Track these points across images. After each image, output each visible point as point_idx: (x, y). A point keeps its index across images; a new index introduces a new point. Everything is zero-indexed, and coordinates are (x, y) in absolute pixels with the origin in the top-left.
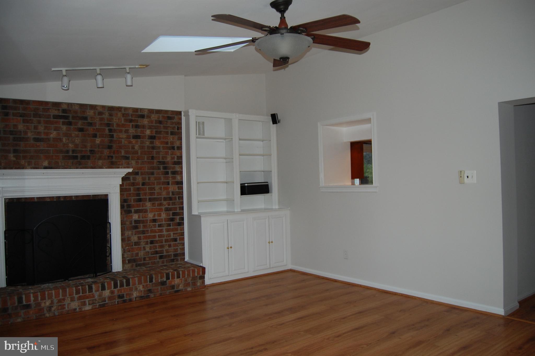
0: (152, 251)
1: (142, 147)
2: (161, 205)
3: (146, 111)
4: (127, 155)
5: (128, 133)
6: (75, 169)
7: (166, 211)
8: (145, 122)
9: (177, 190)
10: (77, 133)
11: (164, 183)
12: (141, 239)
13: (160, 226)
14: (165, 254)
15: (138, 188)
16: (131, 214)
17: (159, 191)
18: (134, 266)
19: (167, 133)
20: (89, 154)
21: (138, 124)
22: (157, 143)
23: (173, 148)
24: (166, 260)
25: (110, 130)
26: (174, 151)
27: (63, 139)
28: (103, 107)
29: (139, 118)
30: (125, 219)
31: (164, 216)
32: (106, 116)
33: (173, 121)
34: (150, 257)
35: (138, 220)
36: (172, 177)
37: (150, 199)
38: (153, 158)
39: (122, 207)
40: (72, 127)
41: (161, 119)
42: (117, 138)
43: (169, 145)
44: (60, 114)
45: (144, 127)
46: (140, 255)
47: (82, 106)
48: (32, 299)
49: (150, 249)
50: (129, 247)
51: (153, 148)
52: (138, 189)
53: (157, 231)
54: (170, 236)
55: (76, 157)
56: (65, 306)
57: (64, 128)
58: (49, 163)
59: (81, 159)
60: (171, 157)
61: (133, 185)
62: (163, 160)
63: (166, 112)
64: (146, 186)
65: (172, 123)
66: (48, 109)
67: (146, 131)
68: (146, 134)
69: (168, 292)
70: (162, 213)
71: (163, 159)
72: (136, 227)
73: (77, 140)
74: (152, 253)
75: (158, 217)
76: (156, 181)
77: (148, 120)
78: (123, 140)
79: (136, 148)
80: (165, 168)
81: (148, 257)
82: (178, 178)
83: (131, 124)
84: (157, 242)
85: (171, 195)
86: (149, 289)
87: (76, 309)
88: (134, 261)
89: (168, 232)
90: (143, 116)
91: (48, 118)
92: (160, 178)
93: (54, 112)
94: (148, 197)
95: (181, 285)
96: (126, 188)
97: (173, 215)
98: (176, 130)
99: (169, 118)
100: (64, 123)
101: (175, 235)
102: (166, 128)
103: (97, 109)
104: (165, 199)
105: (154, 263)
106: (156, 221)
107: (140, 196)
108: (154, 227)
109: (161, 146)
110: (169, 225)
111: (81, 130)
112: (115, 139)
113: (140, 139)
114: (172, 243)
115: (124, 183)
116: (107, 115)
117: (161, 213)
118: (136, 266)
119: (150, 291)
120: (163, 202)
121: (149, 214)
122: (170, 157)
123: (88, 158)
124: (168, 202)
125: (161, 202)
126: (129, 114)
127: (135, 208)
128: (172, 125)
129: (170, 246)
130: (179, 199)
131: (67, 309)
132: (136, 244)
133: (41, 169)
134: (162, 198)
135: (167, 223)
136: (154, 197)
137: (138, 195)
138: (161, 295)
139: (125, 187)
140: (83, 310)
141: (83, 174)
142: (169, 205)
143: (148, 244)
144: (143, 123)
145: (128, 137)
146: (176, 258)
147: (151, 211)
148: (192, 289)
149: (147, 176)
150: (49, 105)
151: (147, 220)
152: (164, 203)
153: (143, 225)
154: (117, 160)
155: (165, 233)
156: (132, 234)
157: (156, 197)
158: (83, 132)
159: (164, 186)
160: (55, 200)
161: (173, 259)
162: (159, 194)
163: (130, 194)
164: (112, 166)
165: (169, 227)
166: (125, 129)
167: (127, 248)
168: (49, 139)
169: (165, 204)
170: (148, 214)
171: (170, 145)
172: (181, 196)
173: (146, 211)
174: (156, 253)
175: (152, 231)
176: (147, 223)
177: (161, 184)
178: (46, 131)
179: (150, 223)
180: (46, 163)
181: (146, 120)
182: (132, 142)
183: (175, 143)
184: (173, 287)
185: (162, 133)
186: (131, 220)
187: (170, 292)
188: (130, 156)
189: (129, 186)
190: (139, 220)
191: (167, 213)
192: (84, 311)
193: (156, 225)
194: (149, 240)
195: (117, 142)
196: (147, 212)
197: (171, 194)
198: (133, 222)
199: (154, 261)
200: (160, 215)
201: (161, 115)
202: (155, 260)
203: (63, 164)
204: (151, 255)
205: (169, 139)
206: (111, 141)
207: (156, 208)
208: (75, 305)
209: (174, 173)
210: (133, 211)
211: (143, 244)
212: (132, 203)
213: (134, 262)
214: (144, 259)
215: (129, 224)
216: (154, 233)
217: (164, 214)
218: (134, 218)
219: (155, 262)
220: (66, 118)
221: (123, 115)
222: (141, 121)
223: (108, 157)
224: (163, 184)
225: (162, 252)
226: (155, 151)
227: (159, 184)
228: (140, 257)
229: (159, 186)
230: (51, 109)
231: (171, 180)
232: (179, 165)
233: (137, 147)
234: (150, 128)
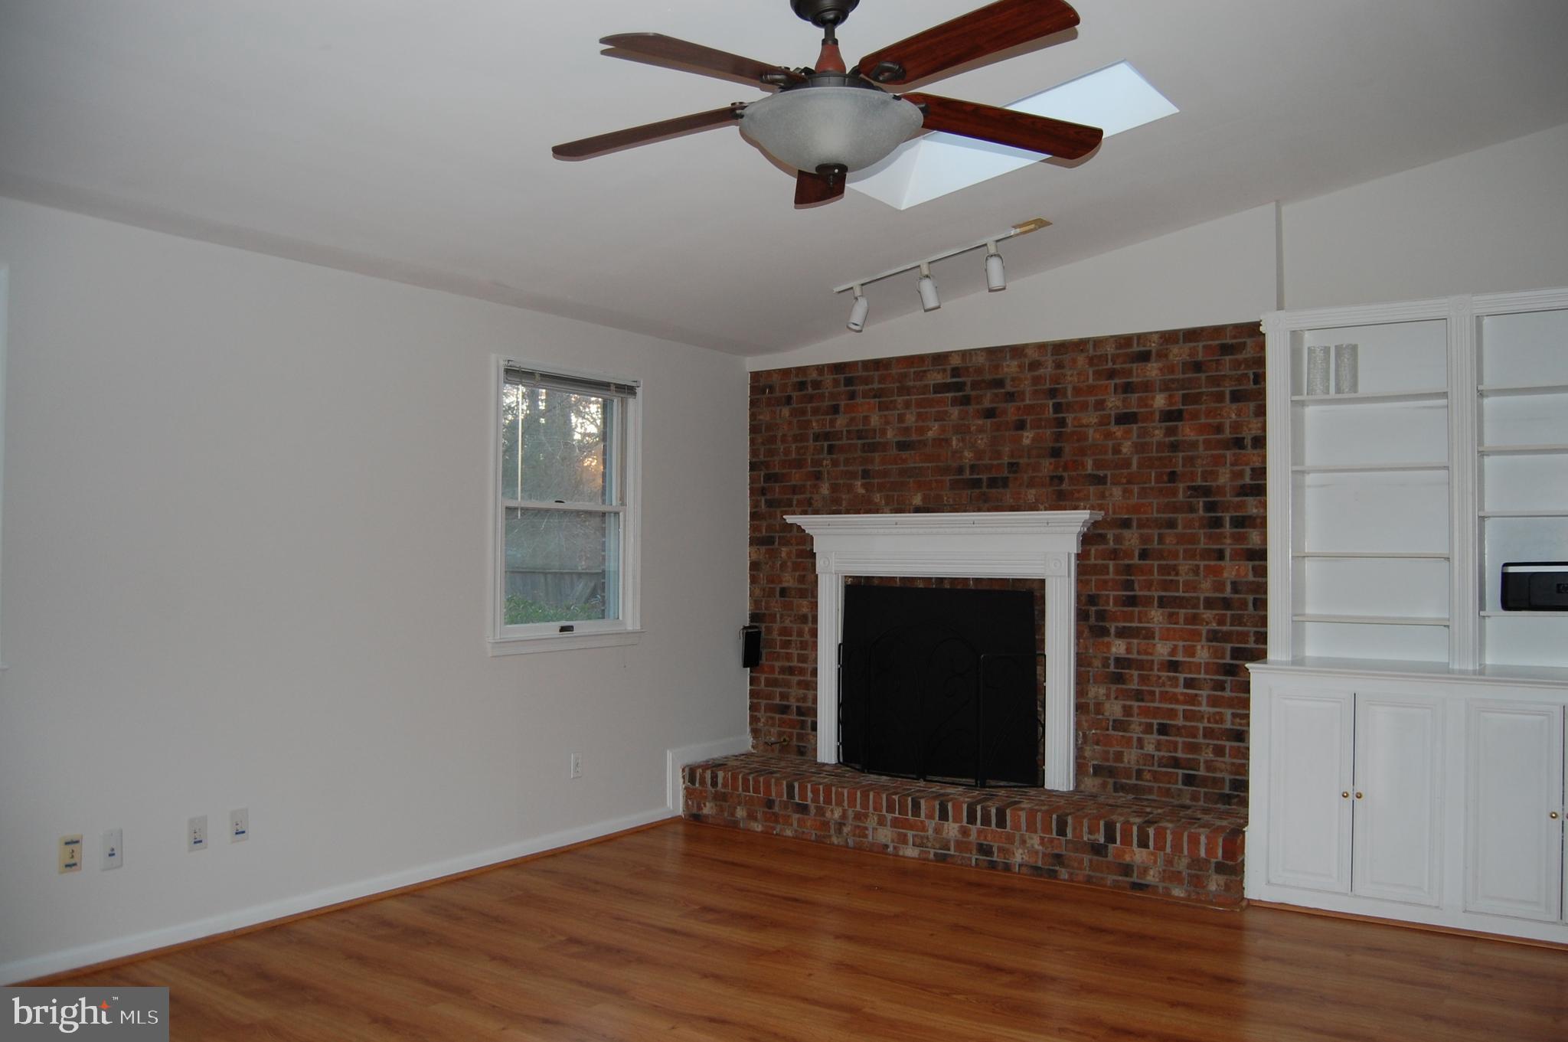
0: (1163, 757)
1: (1140, 448)
2: (1194, 619)
3: (1155, 338)
4: (1101, 473)
5: (1104, 410)
6: (974, 511)
7: (1212, 641)
8: (1153, 370)
9: (1251, 578)
10: (980, 422)
11: (1207, 554)
12: (1131, 715)
13: (1190, 684)
14: (1202, 772)
15: (1128, 566)
16: (1106, 639)
17: (1191, 577)
18: (1110, 787)
19: (1219, 397)
20: (1006, 474)
21: (1130, 380)
22: (1187, 431)
23: (1239, 443)
24: (1206, 794)
25: (1058, 408)
26: (1243, 452)
27: (951, 438)
28: (1041, 347)
29: (1133, 362)
30: (1091, 651)
31: (1203, 654)
32: (1048, 370)
33: (1240, 357)
34: (1156, 772)
35: (1125, 659)
36: (1233, 536)
37: (1161, 598)
38: (1173, 476)
39: (1082, 615)
40: (971, 409)
41: (1200, 357)
42: (1075, 427)
43: (1227, 434)
44: (949, 380)
45: (1147, 387)
46: (1126, 760)
47: (993, 352)
48: (810, 795)
49: (1158, 749)
50: (1098, 731)
51: (1174, 447)
52: (1129, 569)
53: (1181, 698)
54: (1222, 721)
55: (976, 484)
56: (867, 832)
57: (955, 412)
58: (924, 499)
59: (989, 486)
60: (1232, 472)
61: (1112, 557)
62: (1206, 481)
63: (1217, 331)
64: (1151, 562)
65: (1237, 364)
66: (925, 371)
67: (1153, 398)
68: (1155, 406)
69: (1111, 878)
70: (1199, 647)
71: (1204, 479)
72: (1119, 679)
73: (982, 439)
74: (1164, 761)
75: (1184, 657)
76: (1181, 549)
77: (1160, 365)
78: (1091, 431)
79: (1124, 450)
80: (1210, 507)
81: (1149, 771)
82: (1254, 538)
83: (1113, 382)
84: (1178, 730)
85: (1228, 592)
86: (1056, 851)
87: (887, 846)
88: (1111, 772)
89: (1214, 706)
90: (1144, 357)
91: (924, 394)
92: (1193, 539)
93: (936, 378)
94: (1156, 594)
95: (1151, 872)
96: (1096, 565)
97: (1233, 657)
98: (1251, 386)
99: (1226, 349)
100: (955, 402)
101: (1238, 720)
102: (1215, 381)
103: (1025, 356)
104: (1210, 604)
105: (1167, 792)
106: (1180, 669)
107: (1133, 590)
108: (1171, 686)
109: (1201, 438)
110: (1220, 686)
111: (990, 414)
112: (1069, 429)
113: (1136, 423)
114: (1228, 744)
115: (1090, 550)
116: (1049, 366)
117: (1195, 646)
118: (1116, 790)
119: (1058, 858)
120: (1202, 611)
121: (1159, 646)
122: (1228, 471)
123: (1005, 482)
124: (1217, 614)
125: (1198, 611)
126: (1107, 355)
127: (1119, 622)
128: (1235, 370)
129: (1219, 751)
130: (1254, 604)
131: (870, 838)
132: (1119, 725)
133: (909, 513)
134: (1198, 598)
135: (1211, 680)
136: (1176, 594)
137: (1128, 585)
138: (1089, 880)
139: (1093, 561)
140: (901, 853)
141: (975, 525)
142: (1221, 622)
143: (1152, 733)
144: (1146, 376)
145: (1104, 422)
146: (1236, 793)
147: (1164, 638)
148: (1189, 896)
149: (1155, 533)
150: (926, 362)
151: (1153, 661)
152: (1205, 616)
153: (1139, 675)
154: (1075, 488)
155: (1204, 708)
156: (1108, 696)
157: (1181, 594)
158: (995, 418)
159: (1206, 563)
160: (934, 586)
161: (1229, 796)
162: (1191, 586)
163: (1106, 582)
164: (1061, 503)
165: (1219, 693)
166: (1096, 398)
167: (1094, 731)
168: (924, 443)
169: (1207, 620)
170: (1155, 645)
171: (1230, 433)
172: (1263, 596)
173: (1149, 635)
174: (1176, 763)
175: (1165, 697)
176: (1152, 669)
177: (1198, 556)
178: (920, 424)
179: (1158, 670)
180: (917, 500)
181: (1154, 365)
182: (1115, 433)
183: (1245, 428)
184: (1127, 869)
185: (1205, 398)
186: (1105, 655)
187: (1117, 881)
188: (1109, 473)
189: (1102, 560)
190: (1129, 659)
191: (1213, 646)
192: (903, 857)
193: (1177, 679)
194: (1155, 722)
195: (1075, 437)
196: (1154, 638)
197: (1228, 588)
198: (1112, 662)
199: (1168, 786)
200: (1190, 651)
201: (1201, 344)
202: (1169, 783)
203: (951, 500)
204: (1159, 766)
205: (1225, 414)
206: (1059, 437)
207: (1182, 630)
208: (885, 835)
209: (1241, 522)
210: (1113, 630)
211: (1136, 731)
212: (1111, 607)
213: (1110, 777)
214: (1139, 774)
215: (1100, 666)
216: (1171, 703)
217: (1206, 650)
218: (1114, 650)
219: (1169, 789)
220: (959, 387)
221: (1091, 361)
222: (1139, 371)
223: (1052, 478)
224: (1203, 558)
225: (1193, 764)
226: (1181, 454)
227: (1190, 555)
228: (1125, 764)
229: (1190, 562)
230: (929, 370)
231: (1230, 544)
232: (1258, 498)
233: (1126, 448)
234: (1166, 387)
